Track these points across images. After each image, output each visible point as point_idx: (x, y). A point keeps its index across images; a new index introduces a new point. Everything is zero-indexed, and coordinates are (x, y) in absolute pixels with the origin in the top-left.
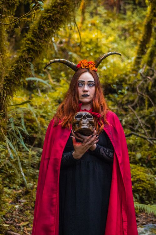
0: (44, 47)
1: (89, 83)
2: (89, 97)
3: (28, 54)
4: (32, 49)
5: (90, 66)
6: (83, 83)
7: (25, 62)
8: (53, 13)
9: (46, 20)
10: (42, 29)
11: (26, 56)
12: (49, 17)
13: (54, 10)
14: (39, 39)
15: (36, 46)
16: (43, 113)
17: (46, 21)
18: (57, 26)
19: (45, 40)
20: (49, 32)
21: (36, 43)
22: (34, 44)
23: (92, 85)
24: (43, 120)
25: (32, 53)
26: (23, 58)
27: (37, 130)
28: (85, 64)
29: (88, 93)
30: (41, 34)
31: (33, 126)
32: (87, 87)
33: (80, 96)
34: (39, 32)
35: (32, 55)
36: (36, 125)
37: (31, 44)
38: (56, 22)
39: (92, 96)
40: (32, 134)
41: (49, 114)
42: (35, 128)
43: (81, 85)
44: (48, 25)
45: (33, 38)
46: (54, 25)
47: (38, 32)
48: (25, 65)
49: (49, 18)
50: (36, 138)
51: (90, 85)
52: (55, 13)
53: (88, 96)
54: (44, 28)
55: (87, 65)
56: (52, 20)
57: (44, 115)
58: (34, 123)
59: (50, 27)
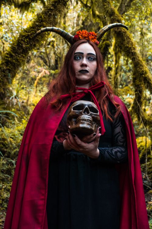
0: (21, 61)
1: (89, 57)
2: (88, 74)
3: (7, 66)
4: (11, 62)
5: (90, 37)
6: (81, 55)
7: (3, 73)
8: (31, 32)
9: (24, 37)
10: (21, 45)
11: (5, 68)
12: (27, 35)
13: (32, 30)
14: (17, 53)
15: (14, 59)
16: (12, 135)
17: (24, 39)
18: (34, 43)
19: (22, 56)
20: (26, 48)
21: (14, 57)
22: (12, 58)
23: (92, 59)
24: (12, 139)
25: (10, 65)
26: (2, 69)
27: (7, 146)
28: (84, 34)
29: (87, 69)
30: (20, 50)
31: (4, 143)
32: (86, 60)
33: (76, 71)
34: (18, 48)
35: (10, 67)
36: (7, 143)
37: (10, 58)
38: (33, 41)
39: (92, 73)
40: (4, 149)
41: (16, 136)
42: (6, 145)
43: (79, 58)
44: (26, 43)
45: (12, 52)
46: (31, 43)
47: (16, 48)
48: (3, 75)
49: (27, 37)
50: (6, 151)
51: (90, 59)
52: (33, 33)
53: (87, 71)
54: (22, 45)
55: (86, 36)
56: (30, 39)
57: (12, 137)
58: (6, 141)
59: (28, 44)
